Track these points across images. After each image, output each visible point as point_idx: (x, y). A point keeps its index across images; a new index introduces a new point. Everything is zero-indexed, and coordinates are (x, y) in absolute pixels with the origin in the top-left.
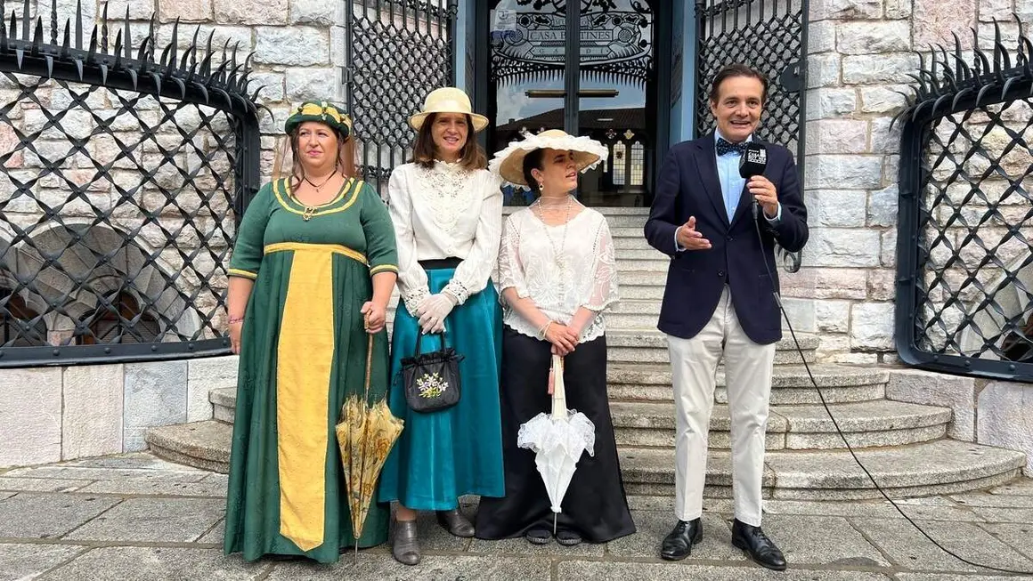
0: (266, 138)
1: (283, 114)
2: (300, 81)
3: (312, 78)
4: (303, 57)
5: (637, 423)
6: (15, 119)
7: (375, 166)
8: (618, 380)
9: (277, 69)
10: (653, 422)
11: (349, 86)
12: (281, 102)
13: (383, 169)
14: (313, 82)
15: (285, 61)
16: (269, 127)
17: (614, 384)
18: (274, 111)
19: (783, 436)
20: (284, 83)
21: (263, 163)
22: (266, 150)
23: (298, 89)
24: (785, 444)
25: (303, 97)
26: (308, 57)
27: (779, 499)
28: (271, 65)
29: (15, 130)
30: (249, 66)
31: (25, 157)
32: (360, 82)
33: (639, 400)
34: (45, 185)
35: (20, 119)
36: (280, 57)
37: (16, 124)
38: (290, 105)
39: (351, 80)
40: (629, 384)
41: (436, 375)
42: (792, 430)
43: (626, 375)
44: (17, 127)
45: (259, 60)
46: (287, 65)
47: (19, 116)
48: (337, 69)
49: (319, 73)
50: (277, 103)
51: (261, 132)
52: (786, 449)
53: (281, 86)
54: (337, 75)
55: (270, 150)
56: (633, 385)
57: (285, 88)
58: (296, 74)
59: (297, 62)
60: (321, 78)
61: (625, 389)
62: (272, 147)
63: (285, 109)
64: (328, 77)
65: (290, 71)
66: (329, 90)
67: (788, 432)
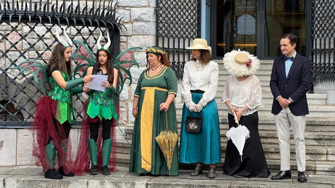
0: (123, 37)
1: (129, 27)
2: (137, 14)
3: (142, 13)
4: (138, 4)
5: (270, 150)
6: (19, 30)
7: (167, 47)
8: (266, 136)
9: (127, 8)
10: (276, 150)
11: (157, 16)
12: (128, 22)
13: (170, 49)
14: (142, 14)
15: (131, 5)
16: (124, 32)
17: (264, 137)
18: (126, 26)
19: (326, 155)
20: (130, 14)
21: (121, 48)
22: (122, 42)
23: (136, 17)
24: (327, 158)
25: (138, 20)
26: (140, 3)
27: (317, 174)
28: (125, 7)
29: (20, 34)
30: (116, 8)
31: (23, 46)
32: (161, 13)
33: (274, 144)
34: (31, 57)
35: (21, 30)
36: (128, 4)
37: (20, 32)
38: (133, 23)
39: (158, 12)
40: (270, 137)
41: (194, 123)
42: (329, 153)
43: (269, 134)
44: (20, 33)
45: (120, 5)
46: (131, 7)
47: (21, 28)
48: (152, 8)
49: (144, 10)
50: (127, 23)
51: (120, 35)
52: (327, 160)
53: (129, 16)
54: (152, 11)
55: (124, 42)
56: (271, 138)
57: (130, 16)
58: (135, 11)
59: (135, 5)
60: (145, 13)
61: (269, 139)
62: (125, 41)
63: (130, 25)
64: (149, 12)
65: (133, 9)
66: (149, 17)
67: (327, 154)
